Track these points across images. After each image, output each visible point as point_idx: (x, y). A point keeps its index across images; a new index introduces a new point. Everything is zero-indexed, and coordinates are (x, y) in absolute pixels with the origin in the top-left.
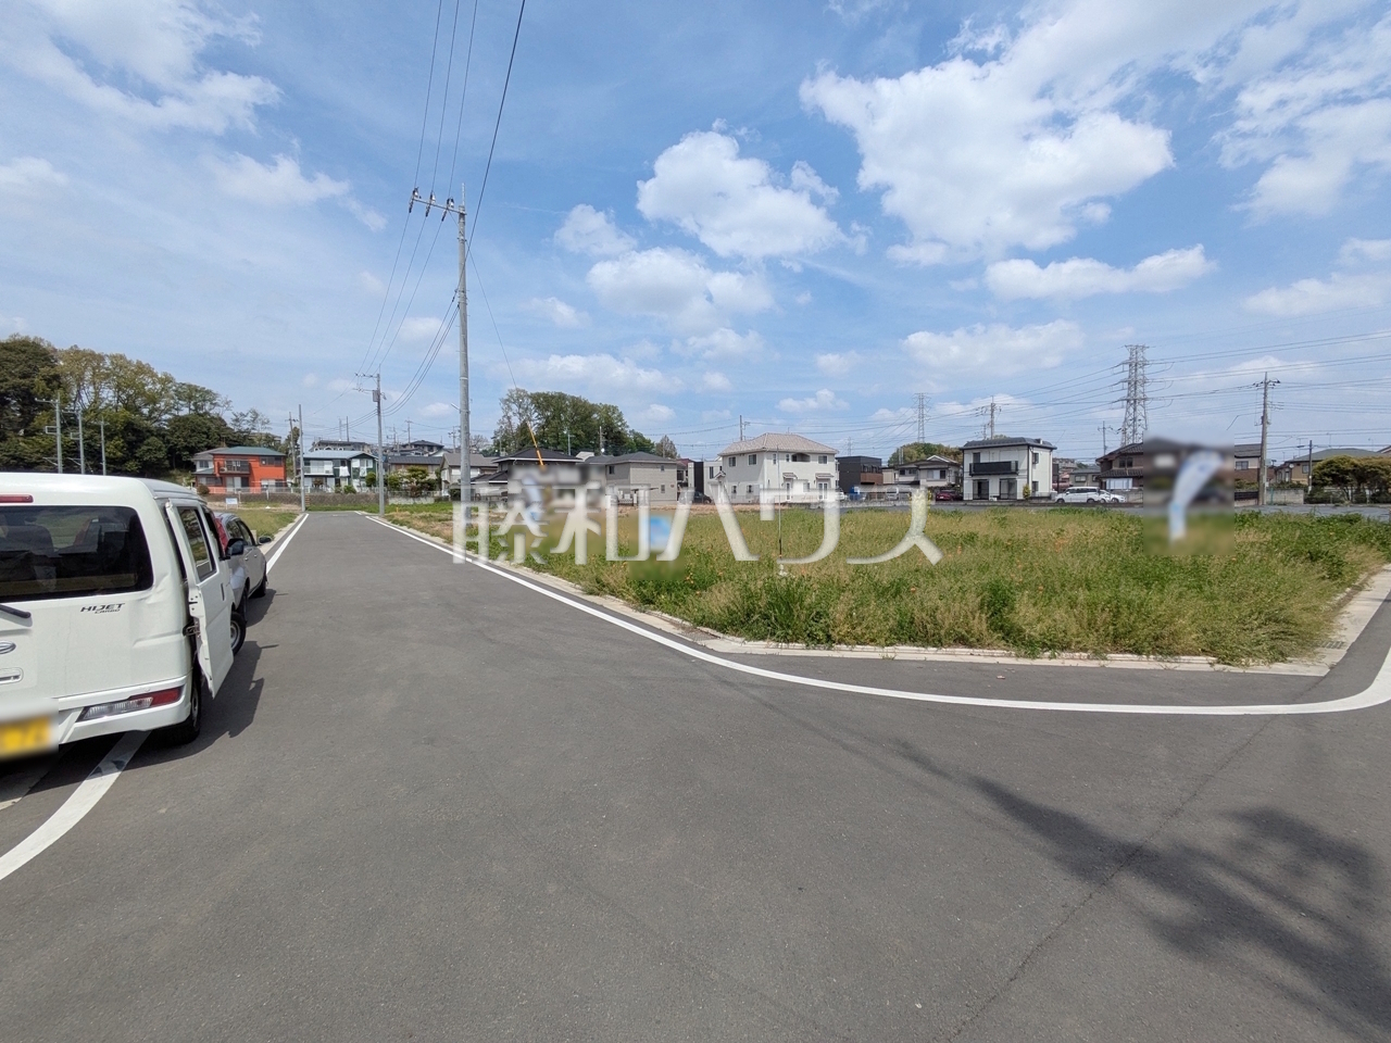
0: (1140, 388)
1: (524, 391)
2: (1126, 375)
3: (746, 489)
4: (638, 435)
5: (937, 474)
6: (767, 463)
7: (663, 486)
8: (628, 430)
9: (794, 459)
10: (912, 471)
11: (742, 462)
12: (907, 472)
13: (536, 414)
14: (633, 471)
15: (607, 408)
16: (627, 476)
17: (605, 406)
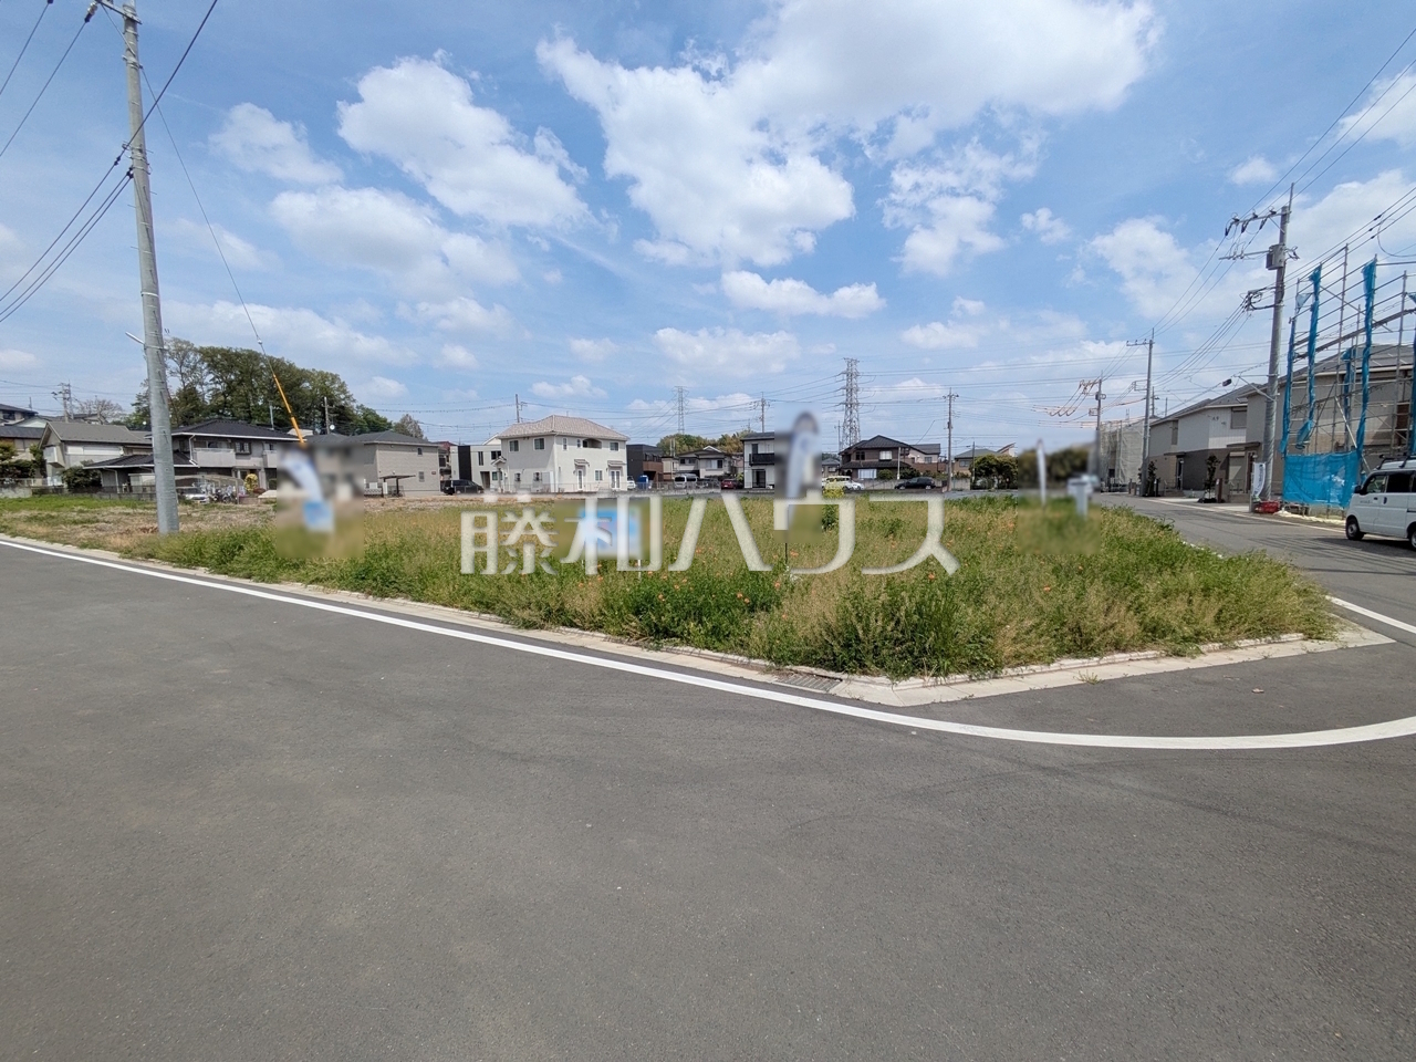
0: (854, 395)
1: (187, 343)
2: (844, 383)
3: (533, 477)
4: (368, 412)
5: (715, 463)
6: (557, 448)
7: (421, 473)
8: (355, 405)
9: (585, 445)
10: (692, 461)
11: (527, 448)
12: (687, 461)
13: (212, 376)
14: (380, 454)
15: (324, 376)
16: (372, 460)
17: (321, 373)
